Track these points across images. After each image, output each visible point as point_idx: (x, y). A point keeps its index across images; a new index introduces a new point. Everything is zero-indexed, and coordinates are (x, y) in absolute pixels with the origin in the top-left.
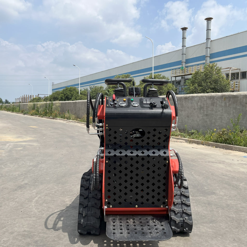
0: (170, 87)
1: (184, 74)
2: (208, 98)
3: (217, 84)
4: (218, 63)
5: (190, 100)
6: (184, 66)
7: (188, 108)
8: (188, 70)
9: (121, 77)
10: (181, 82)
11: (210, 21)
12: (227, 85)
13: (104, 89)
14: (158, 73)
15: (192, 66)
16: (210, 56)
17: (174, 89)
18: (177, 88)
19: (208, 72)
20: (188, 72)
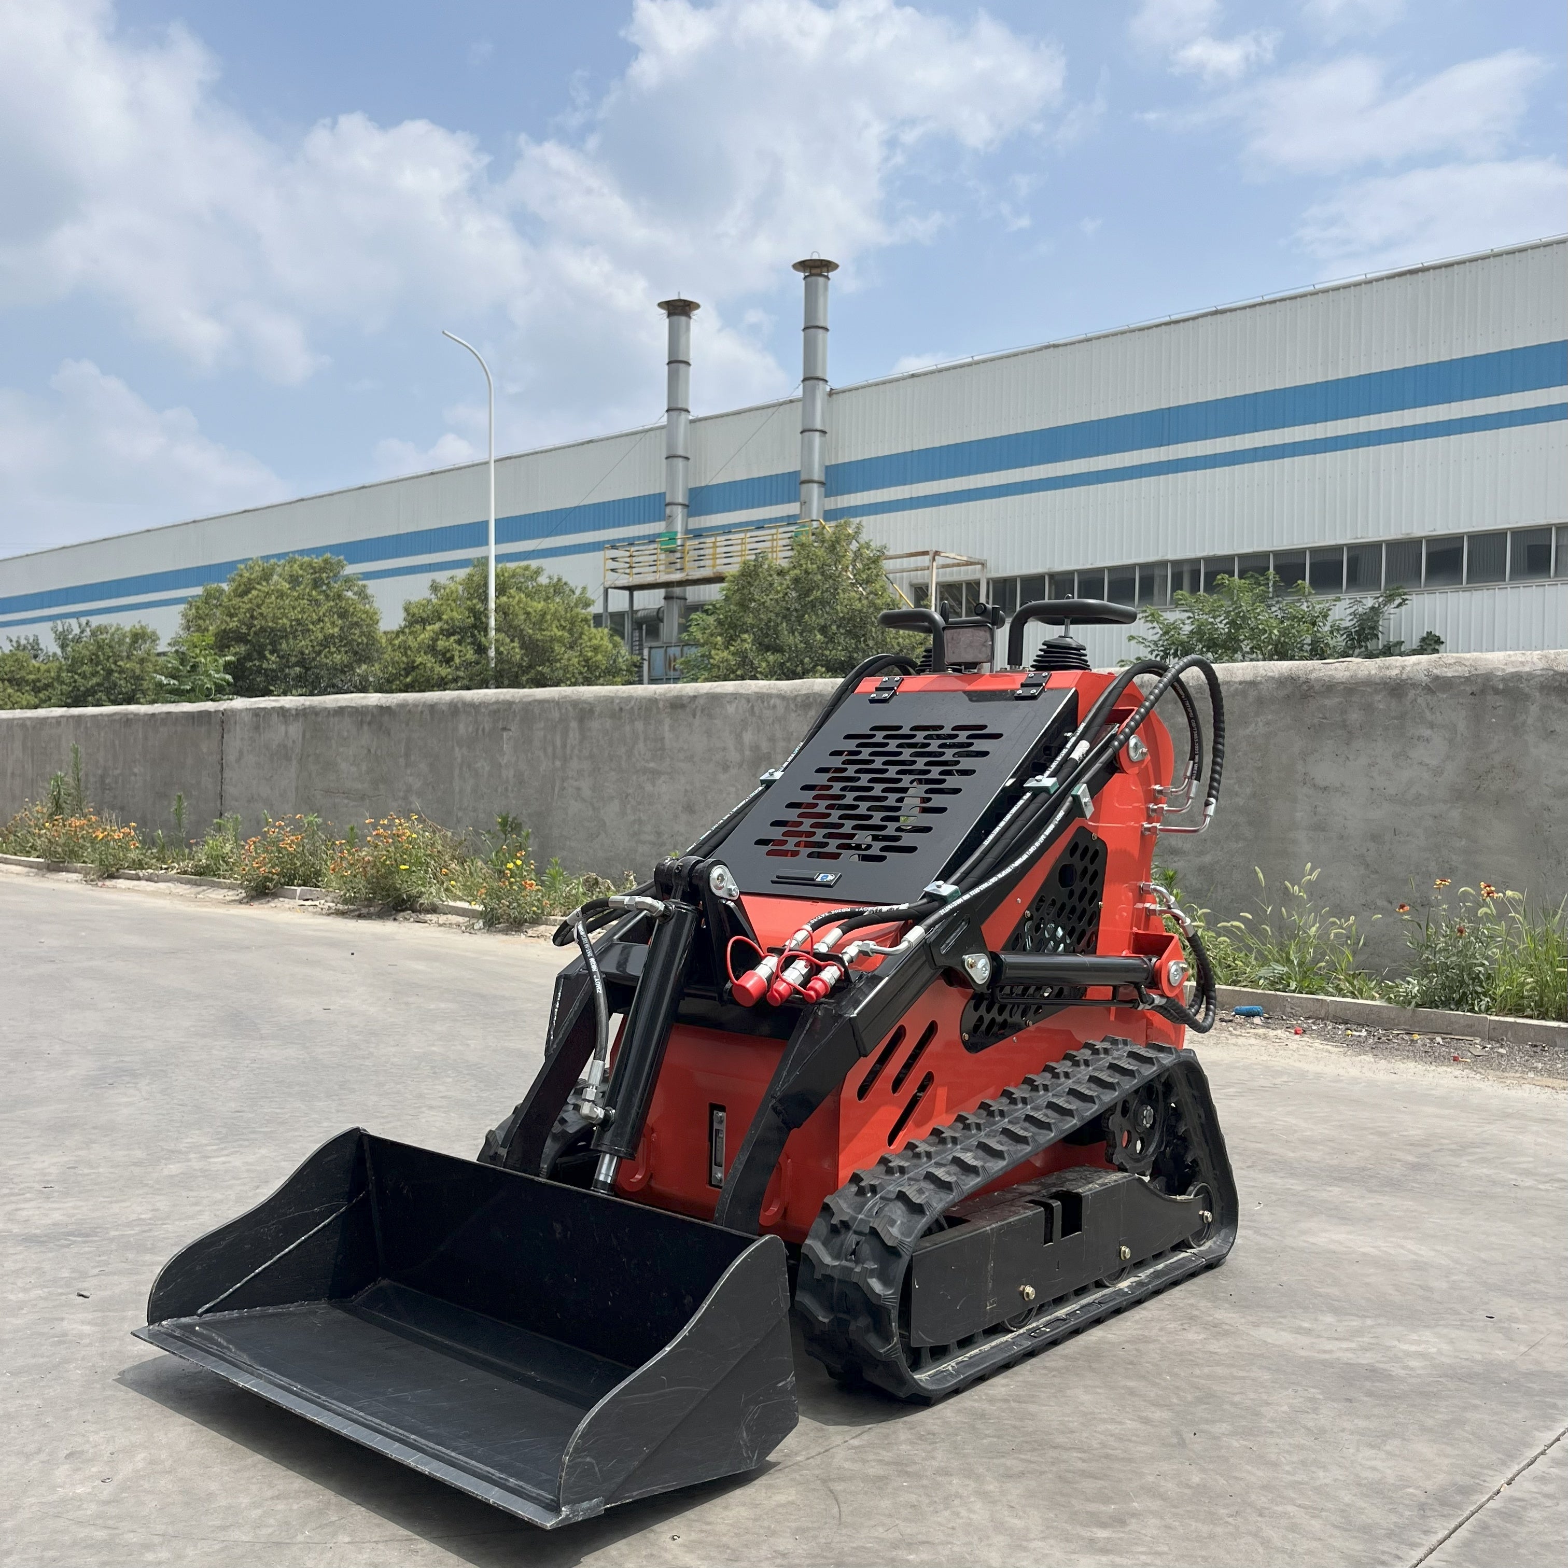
0: (596, 649)
1: (677, 576)
2: (792, 706)
3: (865, 641)
4: (867, 521)
5: (698, 714)
6: (679, 527)
7: (690, 759)
8: (702, 552)
9: (280, 576)
10: (662, 621)
11: (821, 280)
12: (913, 648)
13: (160, 649)
14: (524, 563)
15: (727, 530)
16: (823, 479)
17: (621, 660)
18: (641, 654)
19: (812, 567)
20: (702, 563)
